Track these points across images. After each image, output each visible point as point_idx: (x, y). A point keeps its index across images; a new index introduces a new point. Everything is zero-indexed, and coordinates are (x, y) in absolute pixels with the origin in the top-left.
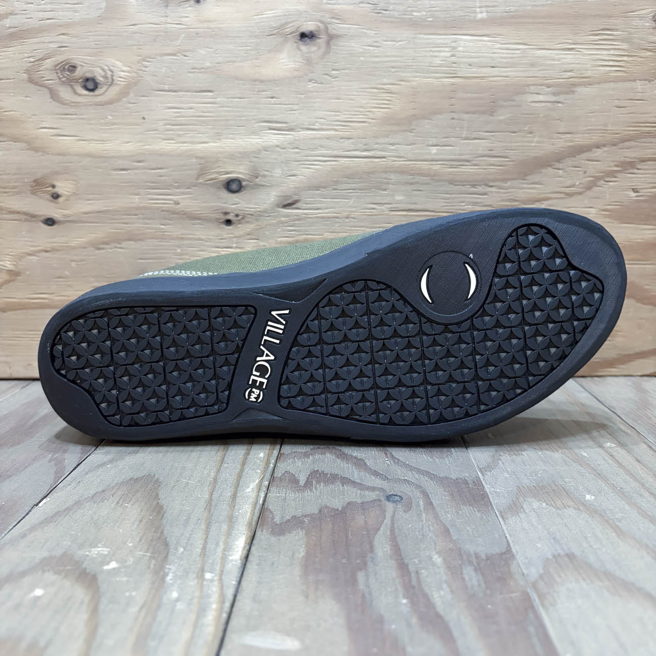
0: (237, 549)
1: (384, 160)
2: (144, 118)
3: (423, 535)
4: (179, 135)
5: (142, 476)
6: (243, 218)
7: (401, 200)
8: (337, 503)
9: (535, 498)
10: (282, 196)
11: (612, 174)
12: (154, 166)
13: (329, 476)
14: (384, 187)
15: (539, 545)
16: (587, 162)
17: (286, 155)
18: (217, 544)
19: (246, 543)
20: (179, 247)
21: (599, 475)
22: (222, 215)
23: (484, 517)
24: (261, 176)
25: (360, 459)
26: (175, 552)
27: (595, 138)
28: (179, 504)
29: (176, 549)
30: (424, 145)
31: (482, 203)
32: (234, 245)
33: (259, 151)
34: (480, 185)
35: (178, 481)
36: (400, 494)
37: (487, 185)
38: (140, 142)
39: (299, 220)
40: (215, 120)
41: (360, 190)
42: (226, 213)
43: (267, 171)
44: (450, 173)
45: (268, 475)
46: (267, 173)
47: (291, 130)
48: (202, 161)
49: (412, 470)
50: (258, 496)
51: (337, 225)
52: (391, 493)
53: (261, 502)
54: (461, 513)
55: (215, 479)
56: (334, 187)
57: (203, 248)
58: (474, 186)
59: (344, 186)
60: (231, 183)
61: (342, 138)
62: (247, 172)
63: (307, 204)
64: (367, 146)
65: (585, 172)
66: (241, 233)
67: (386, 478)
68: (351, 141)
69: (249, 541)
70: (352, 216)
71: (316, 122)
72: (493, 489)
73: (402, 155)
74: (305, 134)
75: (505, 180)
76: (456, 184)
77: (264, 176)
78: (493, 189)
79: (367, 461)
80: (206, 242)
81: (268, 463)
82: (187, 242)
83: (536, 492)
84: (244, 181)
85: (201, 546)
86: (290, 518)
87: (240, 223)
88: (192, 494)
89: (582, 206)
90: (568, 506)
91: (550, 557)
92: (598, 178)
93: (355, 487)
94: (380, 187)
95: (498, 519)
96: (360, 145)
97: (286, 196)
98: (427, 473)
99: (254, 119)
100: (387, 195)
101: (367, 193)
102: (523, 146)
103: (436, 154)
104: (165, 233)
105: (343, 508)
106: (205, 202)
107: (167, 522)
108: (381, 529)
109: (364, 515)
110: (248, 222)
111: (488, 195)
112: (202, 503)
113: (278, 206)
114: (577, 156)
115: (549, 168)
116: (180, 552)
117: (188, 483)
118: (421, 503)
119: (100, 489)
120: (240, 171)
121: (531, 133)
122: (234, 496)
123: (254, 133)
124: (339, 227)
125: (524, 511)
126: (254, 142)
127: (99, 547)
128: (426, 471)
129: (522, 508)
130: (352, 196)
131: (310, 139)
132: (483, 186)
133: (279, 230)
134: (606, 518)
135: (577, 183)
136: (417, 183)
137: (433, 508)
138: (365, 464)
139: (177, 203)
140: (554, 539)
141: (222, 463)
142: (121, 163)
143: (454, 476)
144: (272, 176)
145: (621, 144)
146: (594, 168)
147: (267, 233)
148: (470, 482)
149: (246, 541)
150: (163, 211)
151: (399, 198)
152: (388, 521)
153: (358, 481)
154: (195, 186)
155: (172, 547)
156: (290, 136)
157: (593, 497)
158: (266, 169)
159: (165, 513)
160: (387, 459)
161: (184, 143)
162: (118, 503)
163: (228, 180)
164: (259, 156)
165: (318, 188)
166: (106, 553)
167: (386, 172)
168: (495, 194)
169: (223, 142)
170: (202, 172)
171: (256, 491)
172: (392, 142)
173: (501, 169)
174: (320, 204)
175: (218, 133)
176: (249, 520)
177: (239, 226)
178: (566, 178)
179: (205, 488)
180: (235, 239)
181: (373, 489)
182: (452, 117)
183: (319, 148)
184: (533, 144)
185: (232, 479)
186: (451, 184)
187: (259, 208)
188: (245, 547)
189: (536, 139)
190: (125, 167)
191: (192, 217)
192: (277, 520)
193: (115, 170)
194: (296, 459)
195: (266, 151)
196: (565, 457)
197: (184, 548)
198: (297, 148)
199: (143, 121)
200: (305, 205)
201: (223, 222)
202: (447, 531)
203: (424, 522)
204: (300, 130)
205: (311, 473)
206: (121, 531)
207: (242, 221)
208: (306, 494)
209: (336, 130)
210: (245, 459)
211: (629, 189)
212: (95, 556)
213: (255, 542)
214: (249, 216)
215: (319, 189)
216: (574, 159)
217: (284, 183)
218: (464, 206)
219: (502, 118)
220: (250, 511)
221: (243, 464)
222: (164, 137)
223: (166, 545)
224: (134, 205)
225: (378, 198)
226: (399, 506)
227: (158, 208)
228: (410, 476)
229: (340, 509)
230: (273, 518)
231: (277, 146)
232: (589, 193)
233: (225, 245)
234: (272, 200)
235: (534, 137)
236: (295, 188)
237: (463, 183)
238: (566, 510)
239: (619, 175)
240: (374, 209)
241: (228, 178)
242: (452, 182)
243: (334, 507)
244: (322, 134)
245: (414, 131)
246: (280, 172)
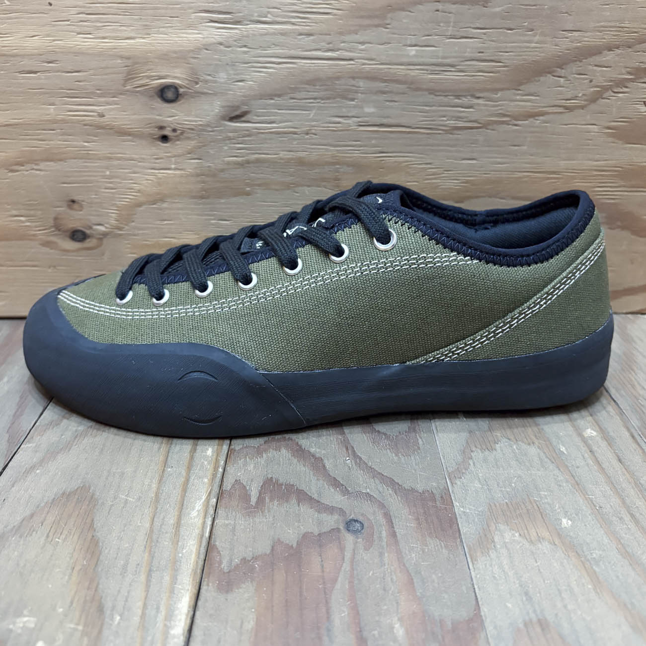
0: (179, 617)
1: (352, 62)
2: (50, 4)
3: (384, 590)
4: (98, 28)
5: (76, 488)
6: (182, 133)
7: (373, 113)
8: (291, 536)
9: (508, 525)
10: (228, 106)
11: (622, 83)
12: (69, 68)
13: (283, 487)
14: (350, 96)
15: (509, 605)
16: (595, 68)
17: (232, 55)
18: (158, 608)
19: (189, 607)
20: (107, 168)
21: (578, 485)
22: (156, 129)
23: (451, 556)
24: (201, 82)
25: (318, 458)
26: (111, 622)
27: (608, 38)
28: (116, 538)
29: (112, 619)
30: (401, 45)
31: (466, 117)
32: (173, 166)
33: (198, 50)
34: (465, 96)
35: (115, 498)
36: (361, 519)
37: (473, 96)
38: (48, 36)
39: (249, 136)
40: (142, 9)
41: (322, 99)
42: (161, 128)
43: (209, 75)
44: (431, 80)
45: (216, 489)
46: (209, 78)
47: (237, 22)
48: (129, 63)
49: (376, 477)
50: (204, 523)
51: (295, 143)
52: (351, 517)
53: (207, 534)
54: (426, 550)
55: (157, 495)
56: (292, 95)
57: (136, 169)
58: (458, 97)
59: (303, 95)
60: (166, 90)
61: (301, 34)
62: (184, 76)
63: (258, 116)
64: (331, 45)
65: (591, 81)
66: (180, 151)
67: (345, 492)
68: (312, 38)
69: (193, 603)
70: (313, 131)
71: (269, 12)
72: (462, 509)
73: (374, 57)
74: (256, 28)
75: (496, 91)
76: (438, 94)
77: (206, 81)
78: (480, 101)
79: (326, 461)
80: (140, 162)
81: (216, 469)
82: (116, 162)
83: (508, 514)
84: (181, 87)
85: (139, 612)
86: (239, 562)
87: (178, 140)
88: (131, 521)
89: (584, 123)
90: (543, 539)
91: (521, 626)
92: (606, 89)
93: (311, 508)
94: (345, 96)
95: (467, 558)
96: (323, 44)
97: (233, 107)
98: (392, 483)
99: (191, 8)
100: (355, 107)
101: (330, 103)
102: (520, 47)
103: (415, 56)
104: (90, 152)
105: (297, 544)
106: (135, 114)
107: (102, 570)
108: (340, 579)
109: (320, 556)
110: (188, 138)
111: (474, 109)
112: (141, 538)
113: (224, 118)
114: (584, 60)
115: (549, 75)
116: (116, 622)
117: (126, 502)
118: (384, 534)
119: (28, 513)
120: (176, 76)
121: (532, 30)
122: (178, 525)
123: (190, 26)
124: (296, 144)
125: (494, 546)
126: (191, 38)
127: (25, 616)
128: (391, 478)
129: (493, 541)
130: (314, 106)
131: (262, 35)
132: (469, 97)
133: (226, 148)
134: (583, 559)
135: (580, 95)
136: (391, 92)
137: (397, 542)
138: (324, 466)
139: (102, 115)
140: (526, 594)
141: (165, 467)
142: (27, 64)
143: (420, 487)
144: (215, 82)
145: (638, 46)
146: (601, 76)
147: (212, 152)
148: (438, 497)
149: (190, 601)
150: (85, 125)
151: (369, 110)
152: (346, 566)
153: (315, 496)
154: (121, 94)
155: (108, 613)
156: (237, 31)
157: (570, 522)
158: (208, 73)
159: (100, 553)
160: (348, 458)
161: (104, 38)
162: (48, 536)
163: (162, 86)
164: (199, 56)
165: (271, 97)
166: (32, 625)
167: (353, 78)
168: (483, 108)
169: (153, 38)
170: (130, 77)
171: (202, 515)
172: (361, 40)
173: (491, 77)
174: (274, 116)
175: (146, 25)
176: (193, 566)
177: (178, 142)
178: (567, 88)
179: (146, 511)
180: (173, 159)
181: (331, 510)
182: (436, 8)
183: (273, 46)
184: (533, 45)
185: (176, 494)
186: (430, 94)
187: (200, 121)
188: (189, 611)
189: (537, 38)
190: (34, 69)
191: (122, 133)
192: (225, 565)
193: (20, 72)
194: (248, 459)
195: (207, 49)
196: (542, 454)
197: (121, 616)
198: (245, 46)
199: (50, 7)
200: (255, 118)
201: (159, 138)
202: (411, 582)
203: (386, 567)
204: (249, 23)
205: (264, 484)
206: (50, 586)
207: (181, 137)
208: (257, 520)
209: (293, 24)
210: (192, 458)
211: (641, 102)
212: (19, 631)
213: (200, 603)
214: (189, 131)
215: (274, 98)
216: (580, 64)
217: (230, 90)
218: (446, 121)
219: (498, 9)
220: (194, 550)
221: (189, 468)
222: (78, 30)
223: (101, 610)
224: (48, 117)
225: (344, 110)
226: (359, 540)
227: (79, 122)
228: (372, 486)
229: (295, 545)
230: (220, 563)
231: (221, 44)
232: (593, 107)
233: (162, 166)
234: (217, 111)
235: (535, 36)
236: (244, 96)
237: (445, 92)
238: (540, 546)
239: (630, 84)
240: (339, 123)
241: (161, 84)
242: (432, 92)
243: (287, 542)
244: (276, 29)
245: (388, 26)
246: (225, 77)
